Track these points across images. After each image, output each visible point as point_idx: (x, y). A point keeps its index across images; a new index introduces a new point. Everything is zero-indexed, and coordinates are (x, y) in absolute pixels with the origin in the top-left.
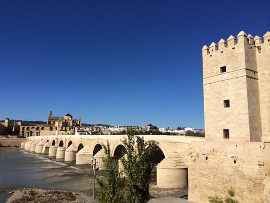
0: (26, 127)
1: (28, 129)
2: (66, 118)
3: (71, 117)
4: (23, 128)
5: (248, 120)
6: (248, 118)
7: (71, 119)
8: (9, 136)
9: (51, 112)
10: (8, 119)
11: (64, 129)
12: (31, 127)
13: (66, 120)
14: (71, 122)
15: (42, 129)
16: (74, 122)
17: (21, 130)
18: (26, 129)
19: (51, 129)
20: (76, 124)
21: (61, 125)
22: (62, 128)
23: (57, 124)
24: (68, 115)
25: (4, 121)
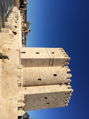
0: (24, 11)
1: (23, 12)
2: (28, 30)
3: (29, 32)
4: (23, 10)
5: (30, 58)
6: (31, 58)
7: (28, 31)
8: (20, 3)
9: (31, 24)
10: (27, 4)
11: (24, 28)
12: (24, 13)
13: (27, 29)
14: (27, 32)
15: (23, 18)
16: (27, 33)
17: (22, 9)
18: (23, 11)
19: (23, 22)
20: (26, 34)
21: (25, 27)
22: (24, 27)
23: (25, 25)
24: (30, 30)
25: (26, 2)
